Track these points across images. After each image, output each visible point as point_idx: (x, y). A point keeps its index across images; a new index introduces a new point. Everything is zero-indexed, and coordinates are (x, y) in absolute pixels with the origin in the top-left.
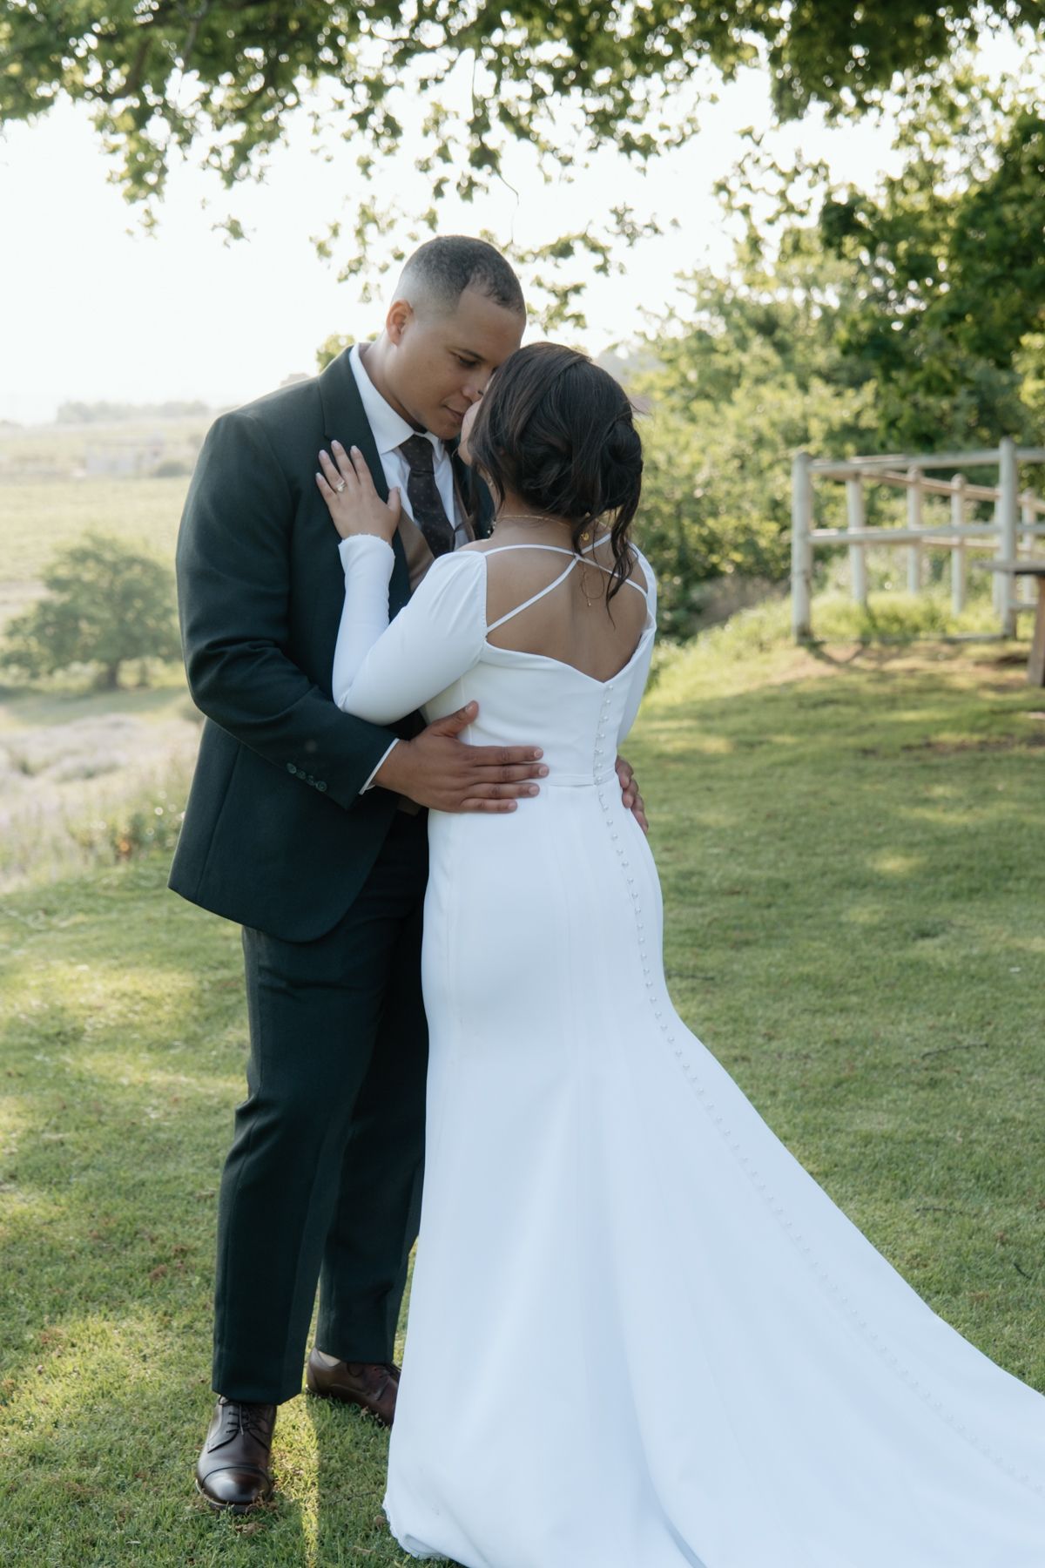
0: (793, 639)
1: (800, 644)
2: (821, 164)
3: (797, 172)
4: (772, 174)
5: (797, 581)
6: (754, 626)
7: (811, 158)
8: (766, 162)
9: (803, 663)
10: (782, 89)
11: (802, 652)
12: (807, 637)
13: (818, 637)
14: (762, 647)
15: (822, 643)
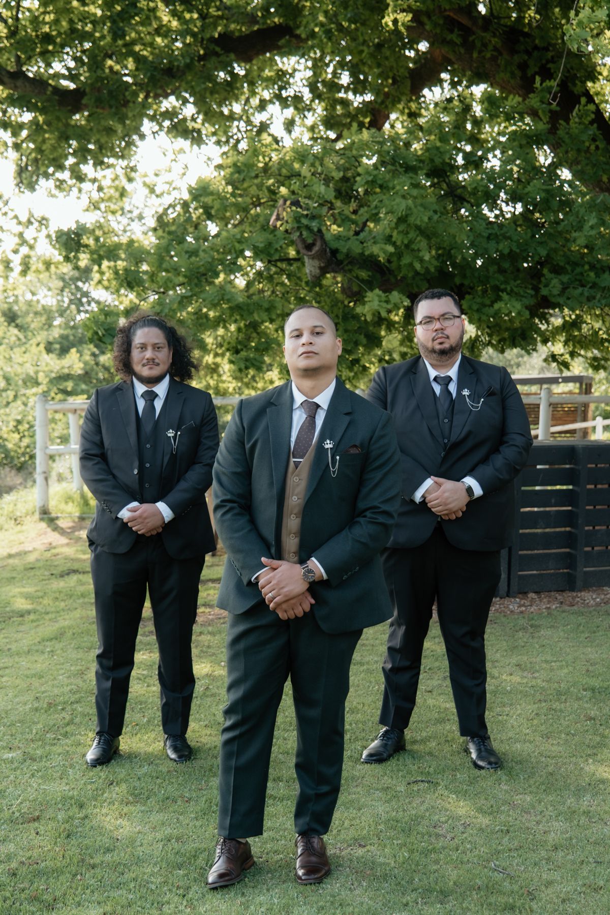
0: (37, 516)
1: (42, 519)
2: (43, 219)
3: (30, 222)
4: (15, 221)
5: (39, 477)
6: (11, 507)
7: (38, 214)
8: (11, 214)
9: (45, 533)
10: (21, 171)
11: (43, 525)
12: (47, 516)
13: (53, 515)
14: (17, 521)
15: (57, 518)
